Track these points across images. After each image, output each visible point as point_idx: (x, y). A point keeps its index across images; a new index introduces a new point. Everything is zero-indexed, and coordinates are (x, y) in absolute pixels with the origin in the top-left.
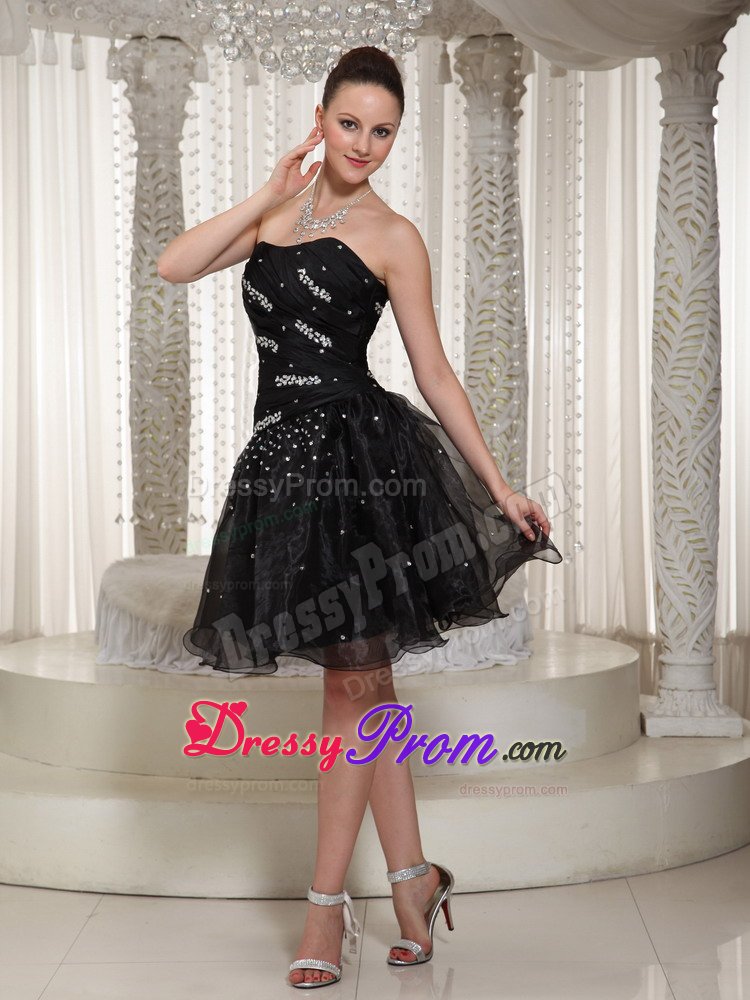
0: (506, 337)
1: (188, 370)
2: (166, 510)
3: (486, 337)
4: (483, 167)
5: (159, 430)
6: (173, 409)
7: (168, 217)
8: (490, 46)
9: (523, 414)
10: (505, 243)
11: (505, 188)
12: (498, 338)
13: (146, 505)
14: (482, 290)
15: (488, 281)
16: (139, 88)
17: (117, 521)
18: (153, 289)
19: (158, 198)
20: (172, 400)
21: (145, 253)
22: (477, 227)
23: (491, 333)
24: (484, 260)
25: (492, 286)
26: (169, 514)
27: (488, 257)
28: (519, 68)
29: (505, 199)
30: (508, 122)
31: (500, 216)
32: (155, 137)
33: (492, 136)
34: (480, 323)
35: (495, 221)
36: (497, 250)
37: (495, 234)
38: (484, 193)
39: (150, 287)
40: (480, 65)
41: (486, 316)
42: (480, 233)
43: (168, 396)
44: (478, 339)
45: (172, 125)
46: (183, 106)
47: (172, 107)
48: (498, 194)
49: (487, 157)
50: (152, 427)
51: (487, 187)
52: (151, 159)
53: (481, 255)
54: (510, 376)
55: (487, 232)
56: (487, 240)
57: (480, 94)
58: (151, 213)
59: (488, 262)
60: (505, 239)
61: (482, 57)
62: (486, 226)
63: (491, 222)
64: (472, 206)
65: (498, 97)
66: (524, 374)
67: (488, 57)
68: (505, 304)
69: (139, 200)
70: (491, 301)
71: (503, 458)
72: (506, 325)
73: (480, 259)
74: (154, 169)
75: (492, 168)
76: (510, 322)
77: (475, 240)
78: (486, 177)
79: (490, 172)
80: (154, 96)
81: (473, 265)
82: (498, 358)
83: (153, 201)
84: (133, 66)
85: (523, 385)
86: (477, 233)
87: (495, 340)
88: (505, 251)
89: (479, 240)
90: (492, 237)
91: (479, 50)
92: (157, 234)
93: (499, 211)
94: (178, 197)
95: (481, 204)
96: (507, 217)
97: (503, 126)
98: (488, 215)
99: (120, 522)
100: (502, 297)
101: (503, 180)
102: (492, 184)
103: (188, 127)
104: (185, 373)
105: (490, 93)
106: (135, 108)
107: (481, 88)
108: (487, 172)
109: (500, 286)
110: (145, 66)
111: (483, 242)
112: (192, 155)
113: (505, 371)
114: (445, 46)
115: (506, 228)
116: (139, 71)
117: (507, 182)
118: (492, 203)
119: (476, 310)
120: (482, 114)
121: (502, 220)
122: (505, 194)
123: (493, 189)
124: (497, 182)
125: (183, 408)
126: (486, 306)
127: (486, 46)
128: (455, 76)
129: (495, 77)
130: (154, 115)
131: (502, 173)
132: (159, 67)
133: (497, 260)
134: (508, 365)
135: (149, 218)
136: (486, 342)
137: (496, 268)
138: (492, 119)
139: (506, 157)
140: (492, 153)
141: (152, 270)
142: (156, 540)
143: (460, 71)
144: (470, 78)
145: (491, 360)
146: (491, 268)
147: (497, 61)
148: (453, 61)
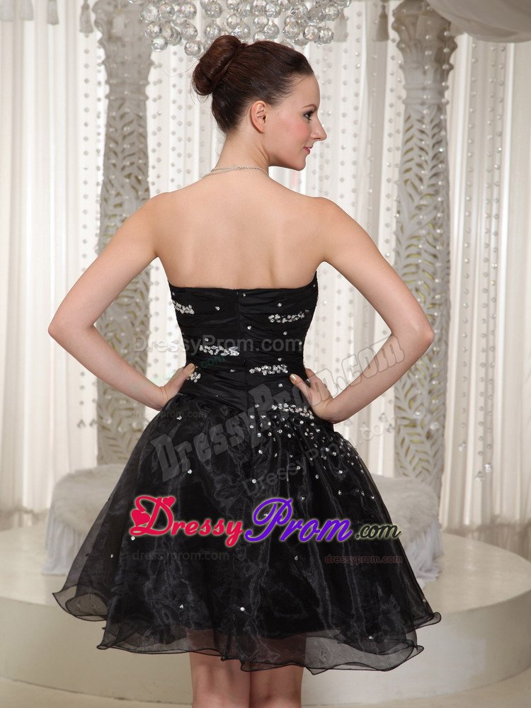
0: (430, 269)
1: (148, 290)
2: (124, 413)
3: (413, 269)
4: (415, 116)
5: (120, 342)
6: (133, 324)
7: (134, 154)
8: (423, 9)
9: (444, 338)
10: (433, 185)
11: (434, 136)
12: (424, 271)
13: (107, 408)
14: (411, 227)
15: (415, 220)
16: (109, 40)
17: (79, 426)
18: (118, 218)
19: (124, 137)
20: (132, 316)
21: (113, 185)
22: (408, 170)
23: (417, 266)
24: (413, 199)
25: (419, 223)
26: (128, 417)
27: (416, 198)
28: (449, 30)
29: (434, 146)
30: (438, 77)
31: (429, 162)
32: (123, 83)
33: (424, 89)
34: (408, 256)
35: (425, 166)
36: (425, 192)
37: (423, 177)
38: (415, 140)
39: (115, 216)
40: (414, 24)
41: (413, 250)
42: (410, 175)
43: (128, 312)
44: (406, 270)
45: (139, 72)
46: (150, 55)
47: (139, 56)
48: (427, 142)
49: (419, 108)
50: (114, 340)
51: (418, 135)
52: (119, 102)
53: (410, 195)
54: (434, 304)
55: (417, 175)
56: (417, 183)
57: (414, 50)
58: (118, 150)
59: (416, 203)
60: (433, 181)
61: (416, 17)
62: (415, 169)
63: (420, 166)
64: (404, 151)
65: (429, 56)
66: (446, 303)
67: (421, 18)
68: (431, 240)
69: (109, 138)
70: (418, 238)
71: (425, 378)
72: (430, 259)
73: (410, 200)
74: (121, 112)
75: (423, 117)
76: (435, 256)
77: (406, 181)
78: (417, 126)
79: (421, 121)
80: (124, 46)
81: (403, 204)
82: (424, 289)
83: (120, 140)
84: (105, 19)
85: (445, 312)
86: (408, 176)
87: (420, 272)
88: (432, 193)
89: (409, 183)
90: (421, 180)
91: (413, 12)
92: (123, 168)
93: (428, 158)
94: (143, 136)
95: (411, 149)
96: (435, 162)
97: (435, 81)
98: (417, 160)
99: (81, 426)
100: (429, 233)
101: (433, 128)
102: (422, 132)
103: (153, 75)
104: (145, 292)
105: (423, 50)
106: (108, 56)
107: (415, 45)
108: (419, 121)
109: (427, 224)
110: (115, 21)
111: (412, 184)
112: (155, 100)
113: (429, 300)
114: (384, 7)
115: (434, 171)
116: (110, 23)
117: (436, 130)
118: (422, 149)
119: (405, 244)
120: (416, 68)
121: (431, 164)
122: (434, 140)
123: (424, 137)
124: (427, 131)
125: (142, 323)
126: (414, 241)
127: (420, 8)
128: (393, 34)
129: (427, 37)
130: (123, 63)
131: (432, 121)
132: (127, 21)
133: (424, 202)
134: (432, 295)
135: (115, 153)
136: (413, 273)
137: (423, 208)
138: (425, 73)
139: (436, 108)
140: (423, 104)
141: (118, 201)
142: (114, 439)
143: (397, 29)
144: (405, 36)
145: (417, 290)
146: (419, 208)
147: (429, 23)
148: (391, 20)
